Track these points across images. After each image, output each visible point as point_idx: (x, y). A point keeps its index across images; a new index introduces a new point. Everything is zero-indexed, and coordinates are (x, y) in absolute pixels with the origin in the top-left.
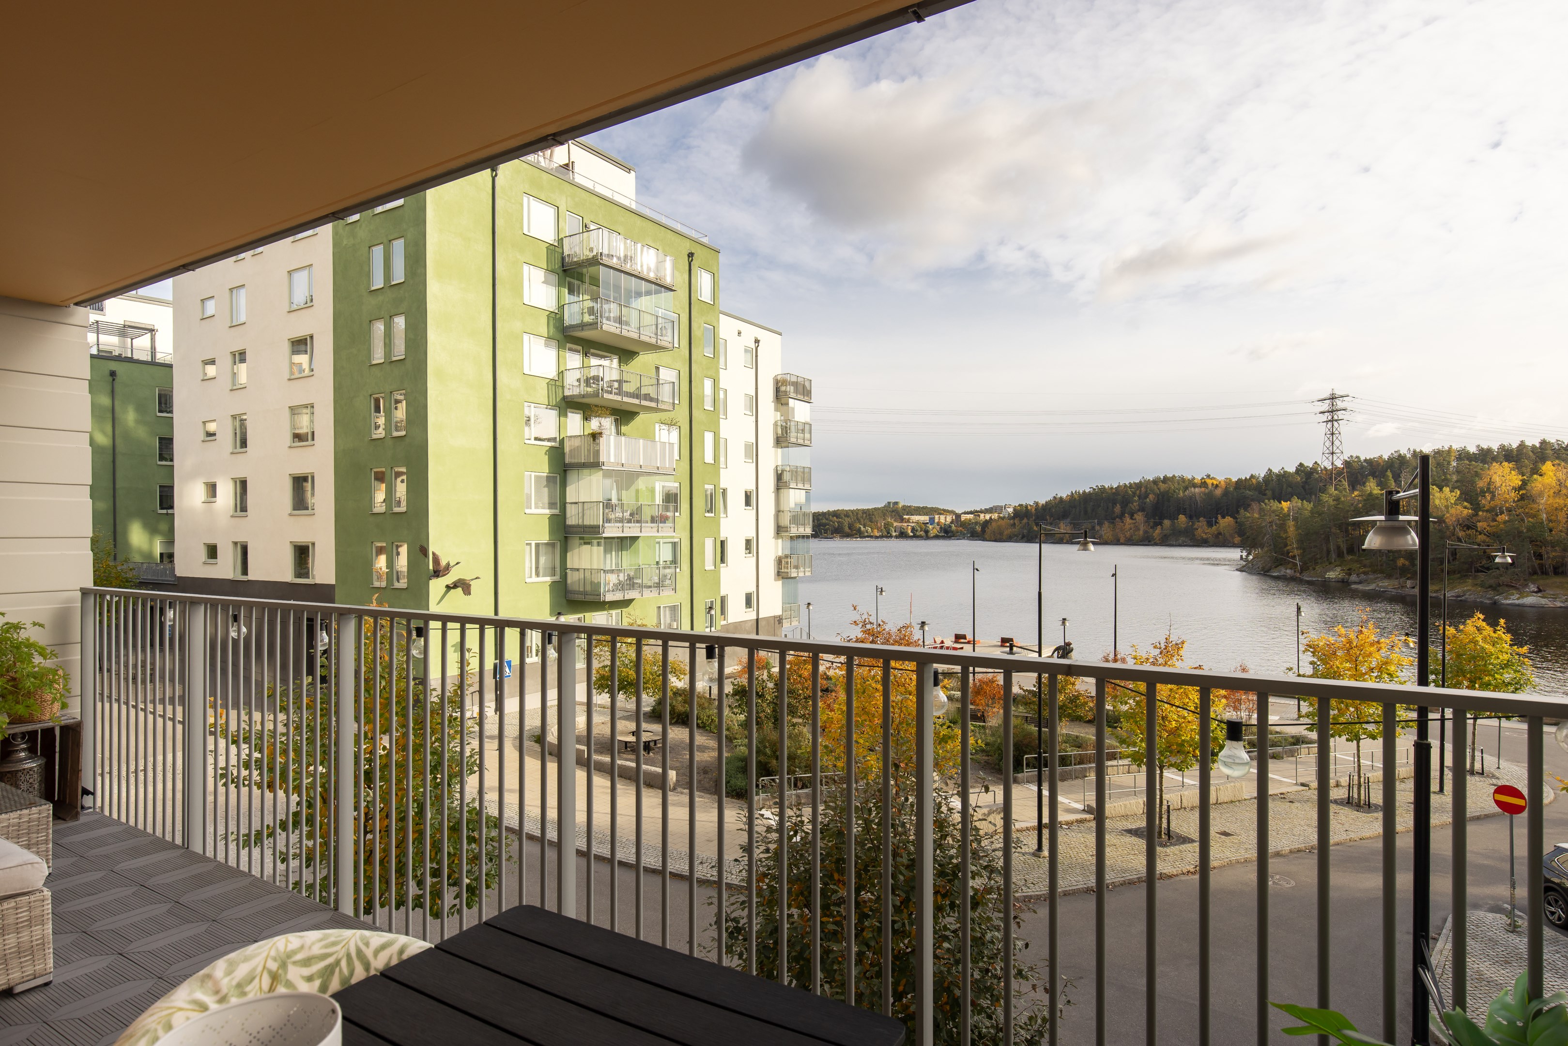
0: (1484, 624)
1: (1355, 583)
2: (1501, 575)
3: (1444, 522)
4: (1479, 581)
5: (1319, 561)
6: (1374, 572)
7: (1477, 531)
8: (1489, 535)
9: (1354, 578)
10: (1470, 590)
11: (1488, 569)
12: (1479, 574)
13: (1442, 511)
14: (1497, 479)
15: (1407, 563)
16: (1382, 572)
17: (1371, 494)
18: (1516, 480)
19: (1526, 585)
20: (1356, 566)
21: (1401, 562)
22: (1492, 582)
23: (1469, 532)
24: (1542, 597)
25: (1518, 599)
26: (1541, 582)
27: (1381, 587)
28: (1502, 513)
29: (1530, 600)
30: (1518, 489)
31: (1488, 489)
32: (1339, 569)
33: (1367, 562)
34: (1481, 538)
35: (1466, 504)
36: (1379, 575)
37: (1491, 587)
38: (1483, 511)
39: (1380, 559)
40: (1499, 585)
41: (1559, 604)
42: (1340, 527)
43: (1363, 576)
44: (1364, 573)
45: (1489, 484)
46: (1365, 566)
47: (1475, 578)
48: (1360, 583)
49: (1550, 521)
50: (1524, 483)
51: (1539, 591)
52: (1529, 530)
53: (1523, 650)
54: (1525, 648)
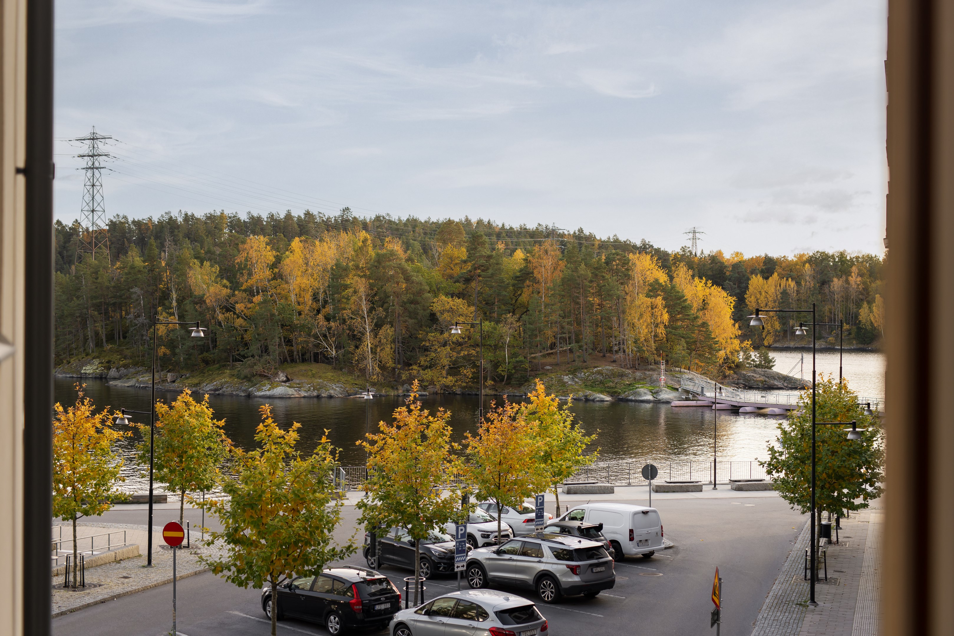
0: (191, 399)
1: (115, 379)
2: (255, 364)
3: (204, 302)
4: (235, 372)
5: (75, 352)
6: (135, 364)
7: (235, 313)
8: (247, 318)
9: (113, 372)
10: (226, 382)
11: (244, 357)
12: (237, 363)
13: (204, 290)
14: (253, 254)
15: (168, 352)
16: (143, 365)
17: (133, 267)
18: (270, 256)
19: (276, 375)
20: (116, 357)
21: (162, 350)
22: (246, 371)
23: (227, 315)
24: (290, 387)
25: (269, 390)
26: (290, 370)
27: (141, 382)
28: (258, 293)
29: (279, 390)
30: (273, 266)
31: (246, 266)
32: (96, 362)
33: (128, 352)
34: (239, 322)
35: (225, 281)
36: (140, 369)
37: (246, 377)
38: (240, 290)
39: (141, 348)
40: (254, 376)
41: (303, 394)
42: (97, 307)
43: (123, 371)
44: (126, 366)
45: (246, 260)
46: (125, 358)
47: (233, 368)
48: (119, 378)
49: (299, 304)
50: (278, 260)
51: (288, 380)
52: (280, 314)
53: (222, 423)
54: (223, 421)
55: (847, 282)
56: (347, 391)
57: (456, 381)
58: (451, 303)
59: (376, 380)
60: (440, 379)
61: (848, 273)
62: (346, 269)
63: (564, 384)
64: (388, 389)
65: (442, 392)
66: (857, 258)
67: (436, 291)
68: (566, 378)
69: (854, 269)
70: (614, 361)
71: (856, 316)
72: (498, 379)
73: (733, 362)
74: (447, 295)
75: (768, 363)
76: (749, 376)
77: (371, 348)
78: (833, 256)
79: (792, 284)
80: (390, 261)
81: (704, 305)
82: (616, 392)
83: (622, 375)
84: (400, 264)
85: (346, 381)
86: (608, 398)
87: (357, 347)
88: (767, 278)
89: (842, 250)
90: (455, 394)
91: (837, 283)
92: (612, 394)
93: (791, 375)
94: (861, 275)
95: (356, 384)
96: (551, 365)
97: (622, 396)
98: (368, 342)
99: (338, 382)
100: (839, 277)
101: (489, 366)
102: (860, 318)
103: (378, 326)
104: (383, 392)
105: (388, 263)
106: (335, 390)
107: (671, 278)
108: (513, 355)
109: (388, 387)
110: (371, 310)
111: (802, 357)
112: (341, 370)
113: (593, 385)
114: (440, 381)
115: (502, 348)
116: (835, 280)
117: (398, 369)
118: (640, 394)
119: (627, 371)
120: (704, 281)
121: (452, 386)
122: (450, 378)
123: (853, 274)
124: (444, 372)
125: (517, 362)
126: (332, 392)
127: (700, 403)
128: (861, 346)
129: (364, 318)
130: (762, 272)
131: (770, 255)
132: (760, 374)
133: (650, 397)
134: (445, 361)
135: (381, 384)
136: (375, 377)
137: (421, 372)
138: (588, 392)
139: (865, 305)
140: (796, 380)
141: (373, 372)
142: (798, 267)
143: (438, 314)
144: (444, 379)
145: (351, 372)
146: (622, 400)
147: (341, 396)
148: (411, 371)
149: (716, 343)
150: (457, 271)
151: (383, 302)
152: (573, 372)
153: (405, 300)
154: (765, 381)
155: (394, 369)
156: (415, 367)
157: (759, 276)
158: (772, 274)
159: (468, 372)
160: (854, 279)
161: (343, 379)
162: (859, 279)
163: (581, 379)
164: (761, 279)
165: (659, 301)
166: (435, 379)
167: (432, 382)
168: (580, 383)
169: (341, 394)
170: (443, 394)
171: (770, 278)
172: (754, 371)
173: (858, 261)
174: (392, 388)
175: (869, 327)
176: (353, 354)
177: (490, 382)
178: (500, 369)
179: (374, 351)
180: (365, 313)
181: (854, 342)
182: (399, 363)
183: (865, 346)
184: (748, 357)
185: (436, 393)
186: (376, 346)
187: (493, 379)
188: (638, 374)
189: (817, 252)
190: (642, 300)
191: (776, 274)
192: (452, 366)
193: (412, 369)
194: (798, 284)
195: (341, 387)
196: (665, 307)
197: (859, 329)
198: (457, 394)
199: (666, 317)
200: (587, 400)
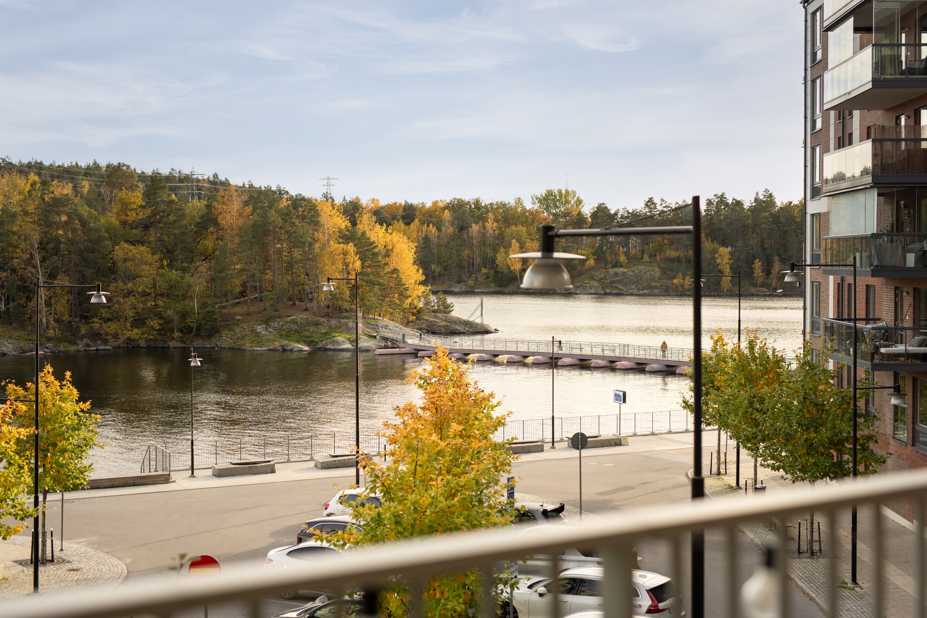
0: (52, 378)
53: (87, 406)
54: (88, 403)
55: (484, 227)
56: (21, 348)
57: (142, 334)
58: (135, 251)
59: (53, 335)
60: (125, 332)
61: (485, 220)
62: (14, 216)
63: (258, 334)
64: (66, 344)
65: (125, 345)
66: (491, 204)
67: (115, 239)
68: (259, 328)
69: (491, 215)
70: (306, 310)
71: (493, 260)
72: (186, 330)
73: (415, 308)
74: (127, 241)
75: (447, 308)
76: (431, 322)
77: (45, 300)
78: (469, 202)
79: (433, 229)
80: (64, 206)
81: (388, 253)
82: (313, 341)
83: (317, 324)
84: (76, 210)
85: (18, 336)
86: (306, 348)
87: (29, 299)
88: (408, 224)
89: (476, 197)
90: (139, 347)
91: (475, 228)
92: (308, 344)
93: (471, 320)
94: (496, 220)
95: (30, 340)
96: (241, 315)
97: (320, 345)
98: (43, 293)
99: (9, 337)
100: (476, 223)
101: (176, 317)
102: (498, 262)
103: (52, 276)
104: (62, 348)
105: (62, 209)
106: (8, 347)
107: (354, 223)
108: (204, 305)
109: (65, 341)
110: (43, 260)
111: (482, 301)
112: (11, 325)
113: (288, 335)
114: (125, 335)
115: (192, 298)
116: (474, 225)
117: (76, 322)
118: (338, 343)
119: (322, 320)
120: (385, 228)
121: (138, 339)
122: (136, 331)
123: (489, 220)
124: (129, 325)
125: (208, 312)
126: (5, 349)
127: (403, 350)
128: (499, 289)
129: (37, 268)
130: (403, 217)
131: (410, 202)
132: (442, 319)
133: (348, 346)
134: (131, 313)
135: (58, 339)
136: (51, 331)
137: (103, 325)
138: (285, 342)
139: (502, 250)
140: (477, 324)
141: (47, 327)
142: (438, 213)
143: (120, 264)
144: (130, 332)
145: (22, 327)
146: (319, 349)
147: (15, 353)
148: (92, 325)
149: (407, 289)
150: (132, 217)
151: (56, 251)
152: (267, 322)
153: (83, 248)
154: (447, 326)
155: (69, 322)
156: (96, 320)
157: (401, 221)
158: (412, 220)
159: (155, 323)
160: (491, 225)
161: (15, 334)
162: (495, 224)
163: (275, 329)
164: (403, 225)
165: (351, 247)
166: (120, 332)
167: (116, 336)
168: (275, 332)
169: (15, 351)
170: (126, 347)
171: (412, 224)
172: (436, 317)
173: (492, 208)
174: (70, 342)
175: (506, 271)
176: (25, 307)
177: (177, 334)
178: (188, 320)
179: (48, 304)
180: (38, 262)
181: (493, 285)
182: (76, 317)
183: (503, 289)
184: (427, 303)
185: (119, 347)
186: (50, 298)
187: (181, 331)
188: (333, 322)
189: (455, 199)
190: (335, 247)
191: (417, 220)
192: (136, 318)
193: (93, 322)
194: (439, 229)
195: (14, 343)
196: (356, 254)
197: (497, 272)
198: (141, 347)
199: (358, 264)
200: (284, 350)
